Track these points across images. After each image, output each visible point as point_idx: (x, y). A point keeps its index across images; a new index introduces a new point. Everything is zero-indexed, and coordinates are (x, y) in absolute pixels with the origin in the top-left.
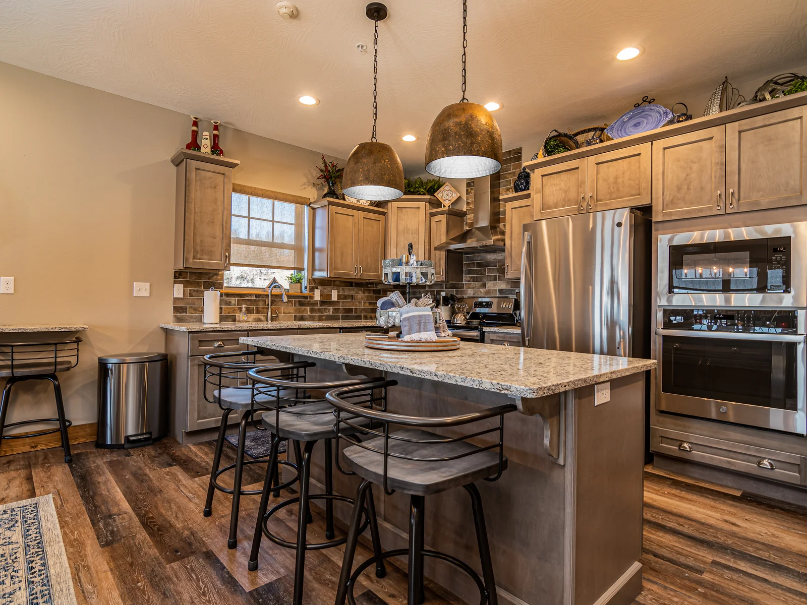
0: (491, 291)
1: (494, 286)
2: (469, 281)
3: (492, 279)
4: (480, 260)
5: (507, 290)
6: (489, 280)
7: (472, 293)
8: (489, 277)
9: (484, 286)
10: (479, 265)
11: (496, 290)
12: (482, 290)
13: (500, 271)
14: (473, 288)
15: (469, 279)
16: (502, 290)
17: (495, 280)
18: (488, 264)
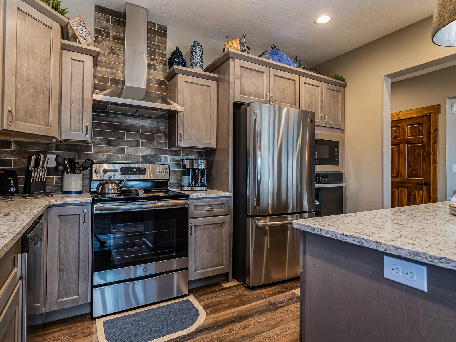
0: (133, 157)
1: (136, 151)
2: (100, 144)
3: (133, 145)
4: (116, 122)
5: (152, 157)
6: (129, 144)
7: (105, 157)
8: (129, 142)
9: (123, 150)
10: (115, 127)
11: (138, 156)
12: (120, 155)
13: (143, 137)
14: (107, 152)
15: (99, 141)
16: (146, 156)
17: (138, 145)
18: (128, 128)
